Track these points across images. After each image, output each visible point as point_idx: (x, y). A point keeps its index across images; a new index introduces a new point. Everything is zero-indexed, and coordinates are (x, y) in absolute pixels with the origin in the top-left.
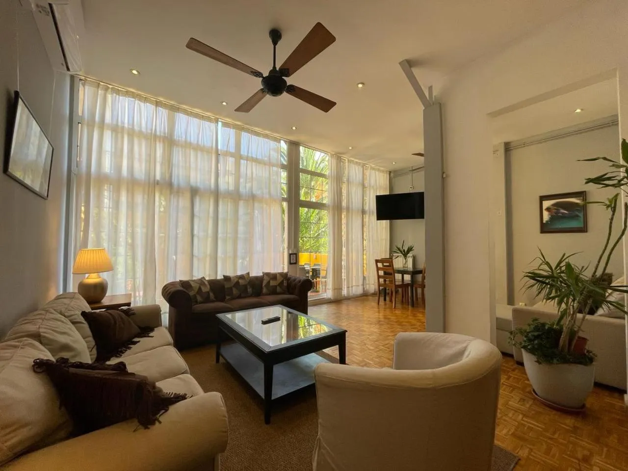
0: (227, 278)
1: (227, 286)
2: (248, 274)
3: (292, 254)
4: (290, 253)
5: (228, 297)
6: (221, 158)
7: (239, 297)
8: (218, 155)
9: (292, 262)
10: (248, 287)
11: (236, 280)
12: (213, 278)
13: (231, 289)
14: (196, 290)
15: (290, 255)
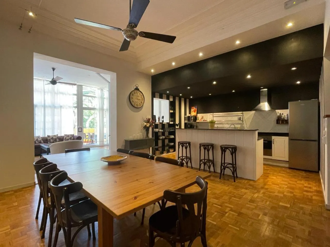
0: (49, 136)
1: (48, 138)
2: (58, 135)
3: (79, 128)
4: (79, 127)
5: (49, 142)
6: (46, 94)
7: (53, 142)
8: (44, 92)
9: (79, 131)
10: (57, 139)
11: (52, 137)
12: (44, 136)
13: (50, 140)
14: (36, 139)
15: (78, 128)
